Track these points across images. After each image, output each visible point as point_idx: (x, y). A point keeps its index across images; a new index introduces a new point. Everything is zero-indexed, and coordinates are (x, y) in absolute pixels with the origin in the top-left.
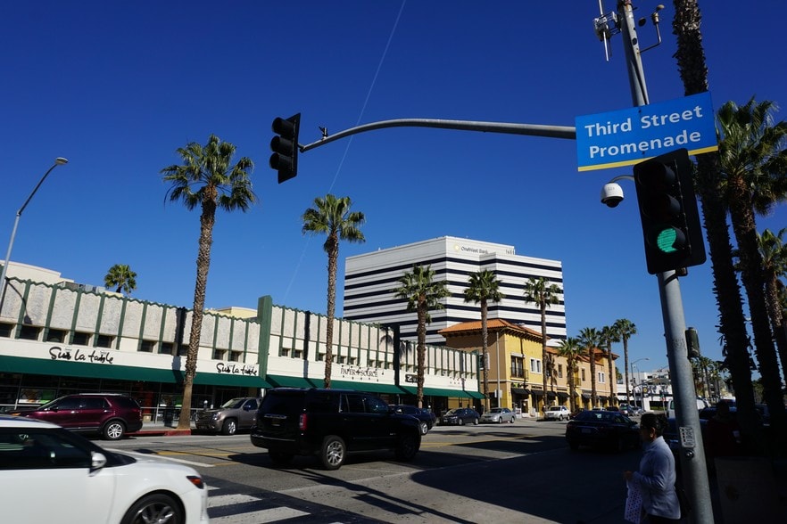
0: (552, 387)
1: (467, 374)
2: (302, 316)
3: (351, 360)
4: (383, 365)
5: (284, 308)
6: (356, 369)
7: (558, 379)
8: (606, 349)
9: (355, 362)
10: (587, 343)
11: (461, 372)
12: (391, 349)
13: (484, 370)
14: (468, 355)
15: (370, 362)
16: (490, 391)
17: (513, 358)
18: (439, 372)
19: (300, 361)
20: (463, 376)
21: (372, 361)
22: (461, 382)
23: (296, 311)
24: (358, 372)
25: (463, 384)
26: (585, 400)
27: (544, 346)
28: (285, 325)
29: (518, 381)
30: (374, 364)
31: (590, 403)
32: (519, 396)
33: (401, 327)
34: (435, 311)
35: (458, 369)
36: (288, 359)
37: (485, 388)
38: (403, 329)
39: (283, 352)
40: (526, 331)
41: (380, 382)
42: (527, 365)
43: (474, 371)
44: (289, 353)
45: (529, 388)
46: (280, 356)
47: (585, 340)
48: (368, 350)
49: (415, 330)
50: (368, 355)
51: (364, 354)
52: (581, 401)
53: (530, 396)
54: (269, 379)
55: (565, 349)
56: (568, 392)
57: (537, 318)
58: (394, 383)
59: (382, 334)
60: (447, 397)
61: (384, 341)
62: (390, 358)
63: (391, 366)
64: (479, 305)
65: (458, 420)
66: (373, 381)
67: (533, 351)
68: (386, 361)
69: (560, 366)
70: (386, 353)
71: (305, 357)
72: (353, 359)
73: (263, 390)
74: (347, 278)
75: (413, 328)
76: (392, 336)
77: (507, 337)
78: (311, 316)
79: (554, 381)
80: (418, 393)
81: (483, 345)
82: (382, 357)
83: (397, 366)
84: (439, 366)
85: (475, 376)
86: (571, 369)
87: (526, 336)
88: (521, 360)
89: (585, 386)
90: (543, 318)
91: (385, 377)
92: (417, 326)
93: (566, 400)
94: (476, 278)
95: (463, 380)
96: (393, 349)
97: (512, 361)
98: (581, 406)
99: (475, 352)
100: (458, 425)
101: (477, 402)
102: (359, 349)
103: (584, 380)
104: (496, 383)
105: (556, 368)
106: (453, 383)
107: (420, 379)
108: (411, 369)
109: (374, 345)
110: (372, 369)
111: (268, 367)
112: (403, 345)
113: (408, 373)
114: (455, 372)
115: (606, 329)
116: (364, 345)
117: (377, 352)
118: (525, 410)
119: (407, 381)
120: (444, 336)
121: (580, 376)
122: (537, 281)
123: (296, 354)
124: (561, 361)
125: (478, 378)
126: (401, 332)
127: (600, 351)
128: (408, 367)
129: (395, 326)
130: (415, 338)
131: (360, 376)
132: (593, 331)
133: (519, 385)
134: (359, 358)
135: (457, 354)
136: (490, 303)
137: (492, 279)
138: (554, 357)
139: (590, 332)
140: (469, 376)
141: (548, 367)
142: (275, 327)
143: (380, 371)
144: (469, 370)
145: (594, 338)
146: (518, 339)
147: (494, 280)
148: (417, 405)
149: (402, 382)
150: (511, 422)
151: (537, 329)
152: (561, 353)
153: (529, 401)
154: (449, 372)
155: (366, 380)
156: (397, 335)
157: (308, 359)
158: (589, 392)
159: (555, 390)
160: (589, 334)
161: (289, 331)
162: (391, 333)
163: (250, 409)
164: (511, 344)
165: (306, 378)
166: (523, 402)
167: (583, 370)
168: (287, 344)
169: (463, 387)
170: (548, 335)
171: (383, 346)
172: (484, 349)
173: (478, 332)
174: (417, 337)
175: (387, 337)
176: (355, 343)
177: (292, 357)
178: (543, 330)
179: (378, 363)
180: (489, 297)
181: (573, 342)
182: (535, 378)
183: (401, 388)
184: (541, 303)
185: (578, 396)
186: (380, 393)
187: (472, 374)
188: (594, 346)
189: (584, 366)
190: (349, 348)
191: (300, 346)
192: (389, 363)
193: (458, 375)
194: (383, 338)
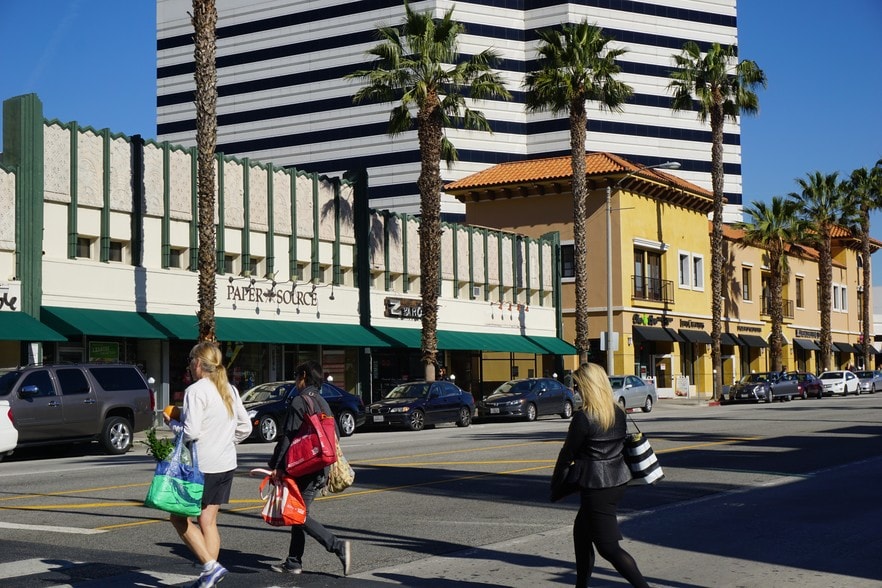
0: (727, 323)
1: (529, 292)
2: (121, 151)
3: (249, 263)
4: (328, 275)
5: (74, 128)
6: (266, 286)
7: (741, 303)
8: (859, 226)
9: (261, 268)
10: (816, 212)
11: (517, 289)
12: (348, 234)
13: (578, 282)
14: (534, 247)
15: (296, 268)
16: (591, 335)
17: (639, 251)
18: (464, 291)
19: (124, 269)
20: (521, 298)
21: (302, 266)
22: (516, 313)
23: (106, 135)
24: (270, 294)
25: (522, 319)
26: (801, 354)
27: (717, 219)
28: (80, 174)
29: (651, 308)
30: (307, 272)
31: (812, 362)
32: (650, 347)
33: (371, 171)
34: (462, 132)
35: (508, 281)
36: (91, 264)
37: (580, 328)
38: (377, 177)
39: (79, 246)
40: (671, 184)
41: (323, 320)
42: (671, 269)
43: (548, 286)
44: (95, 249)
45: (675, 326)
46: (71, 256)
47: (810, 205)
48: (293, 238)
49: (414, 178)
50: (293, 250)
51: (281, 246)
52: (791, 356)
53: (676, 345)
54: (49, 316)
55: (764, 226)
56: (766, 334)
57: (702, 151)
58: (356, 321)
59: (326, 196)
60: (479, 354)
61: (331, 214)
62: (347, 258)
63: (349, 277)
64: (564, 114)
65: (525, 408)
66: (307, 316)
67: (687, 233)
68: (336, 265)
69: (746, 271)
70: (336, 245)
71: (137, 260)
72: (255, 261)
73: (35, 348)
74: (164, 44)
75: (410, 173)
76: (351, 201)
77: (625, 199)
78: (146, 149)
79: (732, 308)
80: (424, 342)
81: (574, 218)
82: (326, 256)
83: (363, 277)
84: (464, 276)
85: (548, 300)
86: (774, 278)
87: (670, 195)
88: (657, 255)
89: (804, 319)
90: (716, 153)
91: (336, 307)
92: (418, 166)
93: (758, 354)
94: (558, 44)
95: (521, 309)
96: (351, 233)
97: (637, 260)
98: (792, 366)
99: (548, 237)
100: (525, 419)
101: (552, 361)
102: (270, 235)
103: (799, 304)
104: (605, 314)
105: (738, 275)
106: (498, 320)
107: (427, 308)
108: (397, 284)
109: (305, 226)
110: (304, 287)
111: (45, 288)
112: (376, 221)
113: (391, 294)
114: (503, 290)
115: (859, 176)
116: (282, 224)
117: (315, 241)
118: (664, 382)
119: (389, 314)
120: (462, 198)
121: (792, 295)
122: (703, 56)
123: (111, 250)
124: (750, 259)
125: (557, 304)
126: (372, 183)
127: (842, 233)
128: (390, 278)
129: (356, 169)
130: (412, 204)
131: (273, 305)
132: (830, 180)
133: (651, 321)
134: (270, 258)
135: (507, 243)
136: (594, 110)
137: (600, 47)
138: (734, 249)
139: (823, 184)
140: (535, 298)
141: (722, 275)
142: (55, 181)
143: (324, 290)
144: (535, 285)
145: (832, 200)
146: (651, 204)
147: (603, 54)
148: (423, 376)
149: (378, 319)
150: (645, 410)
151: (702, 181)
152: (752, 240)
153: (675, 357)
154: (488, 288)
155: (289, 314)
156: (363, 193)
157: (145, 264)
158: (812, 334)
159: (733, 330)
160: (819, 189)
161: (90, 189)
162: (347, 193)
163: (35, 395)
164: (635, 217)
165: (142, 314)
166: (659, 360)
167: (799, 281)
168: (89, 225)
169: (523, 327)
170: (726, 195)
171: (327, 228)
172: (577, 230)
173: (560, 187)
174: (417, 198)
175: (337, 204)
176: (259, 219)
177: (103, 259)
178: (717, 183)
179: (318, 270)
180: (592, 95)
181: (783, 210)
182: (691, 302)
183: (377, 332)
184: (714, 110)
185: (785, 344)
186: (326, 347)
187: (542, 294)
188: (833, 218)
189: (803, 270)
190: (245, 232)
191: (121, 229)
192: (344, 270)
193: (508, 296)
194: (327, 206)
